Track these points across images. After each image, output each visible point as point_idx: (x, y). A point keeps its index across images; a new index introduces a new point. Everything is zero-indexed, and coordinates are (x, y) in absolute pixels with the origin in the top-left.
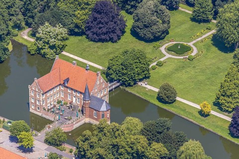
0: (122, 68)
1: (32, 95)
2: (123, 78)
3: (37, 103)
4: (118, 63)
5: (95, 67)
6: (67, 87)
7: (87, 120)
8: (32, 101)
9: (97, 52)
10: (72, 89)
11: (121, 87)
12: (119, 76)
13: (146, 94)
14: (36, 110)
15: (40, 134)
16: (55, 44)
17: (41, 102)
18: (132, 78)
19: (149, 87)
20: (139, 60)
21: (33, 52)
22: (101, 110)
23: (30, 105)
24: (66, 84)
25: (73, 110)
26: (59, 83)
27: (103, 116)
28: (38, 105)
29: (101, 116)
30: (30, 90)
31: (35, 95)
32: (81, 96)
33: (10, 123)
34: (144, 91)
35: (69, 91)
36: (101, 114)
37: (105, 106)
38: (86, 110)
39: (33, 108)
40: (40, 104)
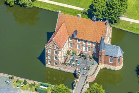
1: (49, 52)
3: (55, 59)
6: (76, 39)
8: (49, 58)
10: (82, 40)
13: (133, 28)
14: (53, 65)
15: (74, 91)
17: (59, 58)
18: (118, 16)
22: (117, 57)
23: (46, 62)
24: (75, 37)
25: (85, 58)
26: (68, 37)
27: (119, 61)
28: (55, 61)
29: (117, 61)
30: (46, 48)
31: (53, 53)
32: (93, 45)
33: (41, 85)
34: (129, 25)
35: (78, 42)
36: (117, 59)
37: (121, 52)
38: (102, 58)
39: (50, 64)
40: (58, 59)
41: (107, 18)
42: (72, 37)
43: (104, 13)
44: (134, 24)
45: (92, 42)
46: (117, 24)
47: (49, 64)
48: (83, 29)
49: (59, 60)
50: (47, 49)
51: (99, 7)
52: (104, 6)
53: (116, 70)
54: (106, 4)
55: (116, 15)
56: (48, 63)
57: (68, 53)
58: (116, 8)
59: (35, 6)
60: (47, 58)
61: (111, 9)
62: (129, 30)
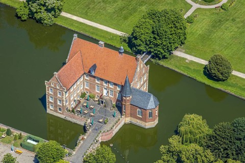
0: (154, 38)
1: (50, 93)
2: (155, 50)
3: (58, 103)
4: (147, 31)
5: (110, 33)
6: (94, 77)
7: (127, 120)
8: (50, 101)
9: (105, 9)
10: (102, 80)
11: (152, 60)
12: (151, 48)
13: (188, 68)
14: (56, 111)
15: (74, 153)
16: (54, 7)
17: (64, 102)
18: (168, 49)
19: (189, 58)
20: (175, 24)
21: (25, 17)
22: (148, 108)
23: (47, 106)
24: (93, 73)
25: (105, 106)
26: (83, 72)
27: (151, 115)
28: (59, 106)
29: (148, 115)
30: (47, 86)
31: (55, 94)
32: (116, 89)
33: (30, 138)
34: (185, 64)
35: (97, 82)
36: (148, 112)
37: (153, 102)
38: (127, 109)
39: (52, 108)
40: (63, 104)
41: (152, 50)
42: (89, 73)
43: (148, 43)
44: (192, 62)
45: (115, 84)
46: (167, 60)
47: (51, 110)
48: (104, 64)
49: (65, 105)
50: (48, 88)
51: (142, 34)
52: (148, 33)
53: (147, 127)
54: (151, 30)
55: (165, 47)
56: (50, 108)
57: (83, 95)
58: (166, 38)
59: (57, 23)
60: (48, 100)
61: (158, 38)
62: (183, 71)
